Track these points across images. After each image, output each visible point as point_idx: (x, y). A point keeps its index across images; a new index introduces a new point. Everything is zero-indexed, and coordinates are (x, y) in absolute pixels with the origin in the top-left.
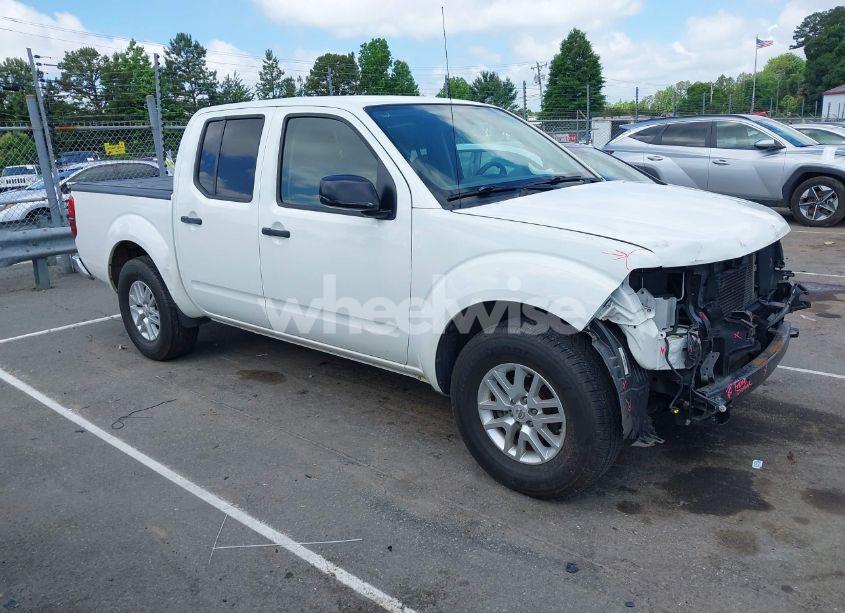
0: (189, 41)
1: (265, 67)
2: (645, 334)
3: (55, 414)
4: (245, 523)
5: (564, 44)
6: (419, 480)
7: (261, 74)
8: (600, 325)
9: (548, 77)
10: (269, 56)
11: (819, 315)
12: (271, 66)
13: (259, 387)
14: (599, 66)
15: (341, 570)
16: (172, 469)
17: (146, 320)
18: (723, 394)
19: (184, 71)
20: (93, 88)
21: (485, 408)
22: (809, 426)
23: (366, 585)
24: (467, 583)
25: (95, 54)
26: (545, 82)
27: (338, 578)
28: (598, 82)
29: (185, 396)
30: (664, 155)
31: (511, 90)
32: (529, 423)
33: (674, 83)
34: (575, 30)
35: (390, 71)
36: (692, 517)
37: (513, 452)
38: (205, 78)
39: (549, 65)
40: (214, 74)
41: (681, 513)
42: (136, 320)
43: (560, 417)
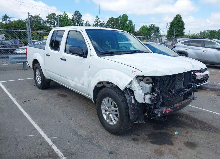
0: (78, 13)
1: (96, 20)
2: (138, 93)
3: (10, 99)
4: (38, 130)
5: (175, 18)
6: (85, 126)
7: (95, 21)
8: (127, 89)
9: (169, 26)
10: (97, 17)
11: (217, 95)
12: (97, 19)
13: (60, 98)
14: (184, 24)
15: (54, 145)
16: (29, 115)
17: (38, 79)
18: (162, 112)
19: (76, 20)
20: (54, 23)
21: (103, 109)
22: (197, 124)
23: (58, 149)
24: (82, 153)
25: (55, 15)
26: (168, 28)
27: (52, 147)
28: (183, 28)
29: (42, 98)
30: (190, 49)
31: (159, 29)
32: (111, 114)
33: (206, 30)
34: (178, 14)
35: (127, 23)
36: (151, 144)
37: (108, 121)
38: (81, 22)
39: (170, 23)
40: (83, 21)
41: (148, 143)
42: (37, 79)
43: (117, 113)
